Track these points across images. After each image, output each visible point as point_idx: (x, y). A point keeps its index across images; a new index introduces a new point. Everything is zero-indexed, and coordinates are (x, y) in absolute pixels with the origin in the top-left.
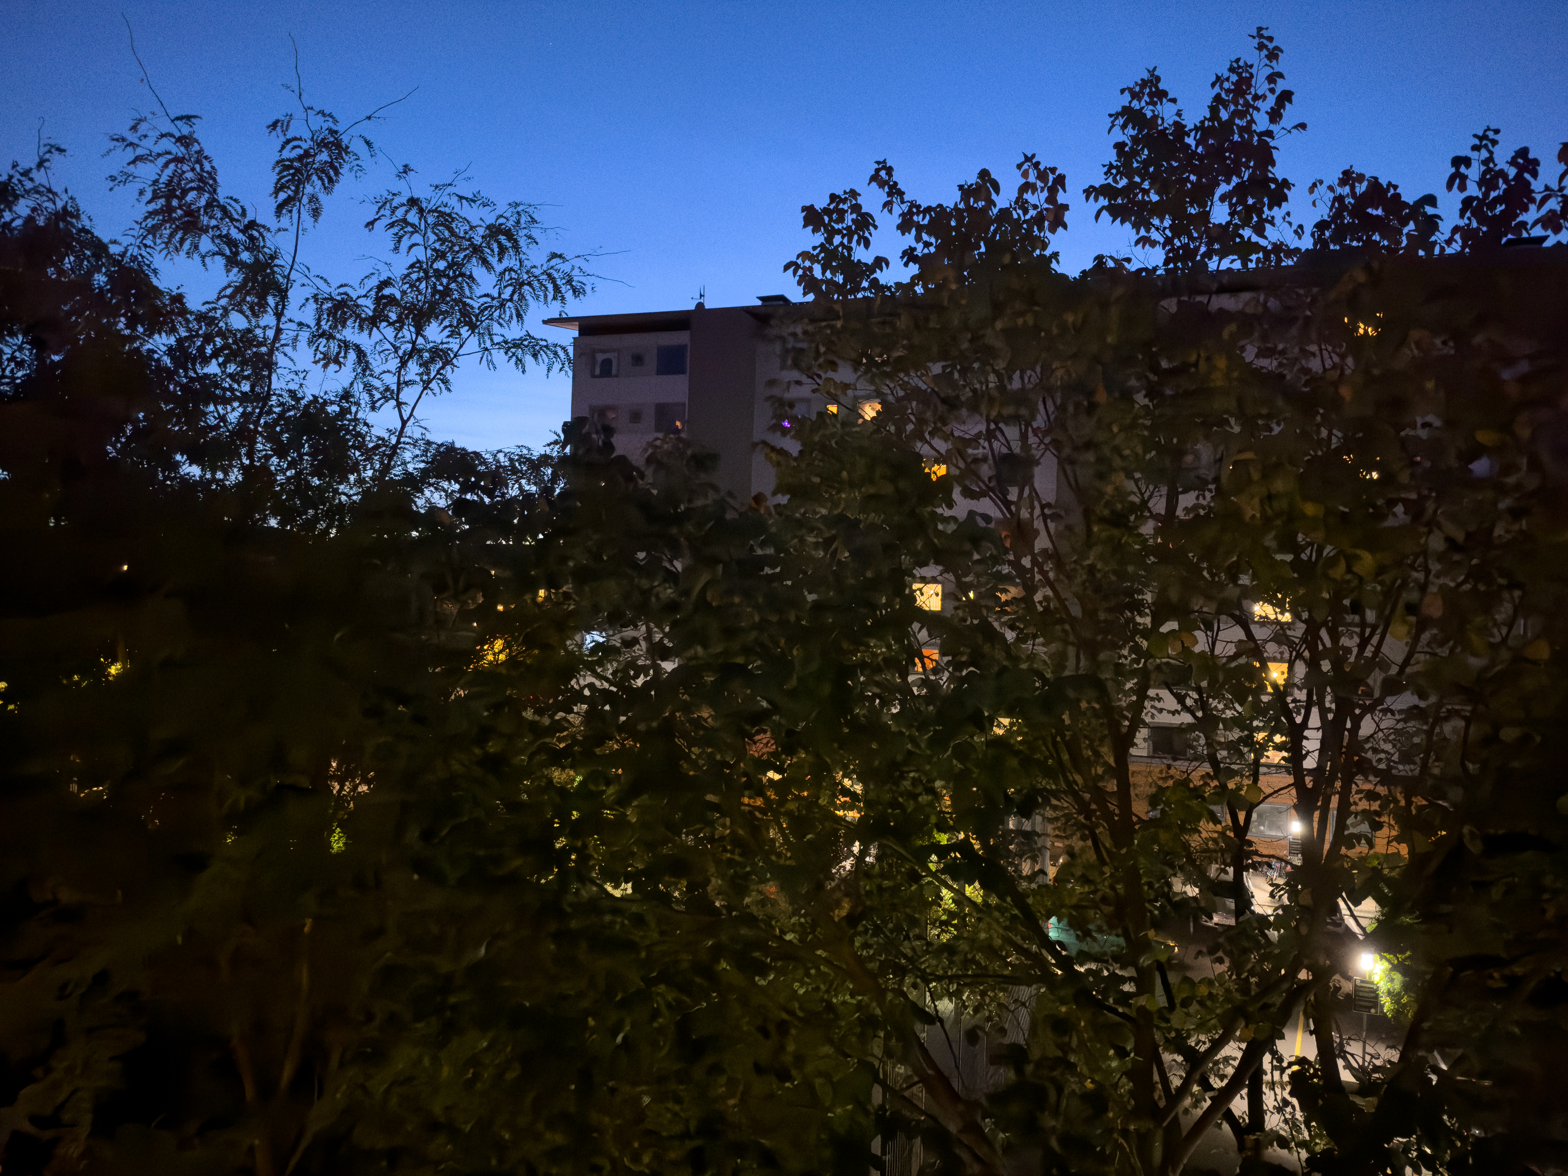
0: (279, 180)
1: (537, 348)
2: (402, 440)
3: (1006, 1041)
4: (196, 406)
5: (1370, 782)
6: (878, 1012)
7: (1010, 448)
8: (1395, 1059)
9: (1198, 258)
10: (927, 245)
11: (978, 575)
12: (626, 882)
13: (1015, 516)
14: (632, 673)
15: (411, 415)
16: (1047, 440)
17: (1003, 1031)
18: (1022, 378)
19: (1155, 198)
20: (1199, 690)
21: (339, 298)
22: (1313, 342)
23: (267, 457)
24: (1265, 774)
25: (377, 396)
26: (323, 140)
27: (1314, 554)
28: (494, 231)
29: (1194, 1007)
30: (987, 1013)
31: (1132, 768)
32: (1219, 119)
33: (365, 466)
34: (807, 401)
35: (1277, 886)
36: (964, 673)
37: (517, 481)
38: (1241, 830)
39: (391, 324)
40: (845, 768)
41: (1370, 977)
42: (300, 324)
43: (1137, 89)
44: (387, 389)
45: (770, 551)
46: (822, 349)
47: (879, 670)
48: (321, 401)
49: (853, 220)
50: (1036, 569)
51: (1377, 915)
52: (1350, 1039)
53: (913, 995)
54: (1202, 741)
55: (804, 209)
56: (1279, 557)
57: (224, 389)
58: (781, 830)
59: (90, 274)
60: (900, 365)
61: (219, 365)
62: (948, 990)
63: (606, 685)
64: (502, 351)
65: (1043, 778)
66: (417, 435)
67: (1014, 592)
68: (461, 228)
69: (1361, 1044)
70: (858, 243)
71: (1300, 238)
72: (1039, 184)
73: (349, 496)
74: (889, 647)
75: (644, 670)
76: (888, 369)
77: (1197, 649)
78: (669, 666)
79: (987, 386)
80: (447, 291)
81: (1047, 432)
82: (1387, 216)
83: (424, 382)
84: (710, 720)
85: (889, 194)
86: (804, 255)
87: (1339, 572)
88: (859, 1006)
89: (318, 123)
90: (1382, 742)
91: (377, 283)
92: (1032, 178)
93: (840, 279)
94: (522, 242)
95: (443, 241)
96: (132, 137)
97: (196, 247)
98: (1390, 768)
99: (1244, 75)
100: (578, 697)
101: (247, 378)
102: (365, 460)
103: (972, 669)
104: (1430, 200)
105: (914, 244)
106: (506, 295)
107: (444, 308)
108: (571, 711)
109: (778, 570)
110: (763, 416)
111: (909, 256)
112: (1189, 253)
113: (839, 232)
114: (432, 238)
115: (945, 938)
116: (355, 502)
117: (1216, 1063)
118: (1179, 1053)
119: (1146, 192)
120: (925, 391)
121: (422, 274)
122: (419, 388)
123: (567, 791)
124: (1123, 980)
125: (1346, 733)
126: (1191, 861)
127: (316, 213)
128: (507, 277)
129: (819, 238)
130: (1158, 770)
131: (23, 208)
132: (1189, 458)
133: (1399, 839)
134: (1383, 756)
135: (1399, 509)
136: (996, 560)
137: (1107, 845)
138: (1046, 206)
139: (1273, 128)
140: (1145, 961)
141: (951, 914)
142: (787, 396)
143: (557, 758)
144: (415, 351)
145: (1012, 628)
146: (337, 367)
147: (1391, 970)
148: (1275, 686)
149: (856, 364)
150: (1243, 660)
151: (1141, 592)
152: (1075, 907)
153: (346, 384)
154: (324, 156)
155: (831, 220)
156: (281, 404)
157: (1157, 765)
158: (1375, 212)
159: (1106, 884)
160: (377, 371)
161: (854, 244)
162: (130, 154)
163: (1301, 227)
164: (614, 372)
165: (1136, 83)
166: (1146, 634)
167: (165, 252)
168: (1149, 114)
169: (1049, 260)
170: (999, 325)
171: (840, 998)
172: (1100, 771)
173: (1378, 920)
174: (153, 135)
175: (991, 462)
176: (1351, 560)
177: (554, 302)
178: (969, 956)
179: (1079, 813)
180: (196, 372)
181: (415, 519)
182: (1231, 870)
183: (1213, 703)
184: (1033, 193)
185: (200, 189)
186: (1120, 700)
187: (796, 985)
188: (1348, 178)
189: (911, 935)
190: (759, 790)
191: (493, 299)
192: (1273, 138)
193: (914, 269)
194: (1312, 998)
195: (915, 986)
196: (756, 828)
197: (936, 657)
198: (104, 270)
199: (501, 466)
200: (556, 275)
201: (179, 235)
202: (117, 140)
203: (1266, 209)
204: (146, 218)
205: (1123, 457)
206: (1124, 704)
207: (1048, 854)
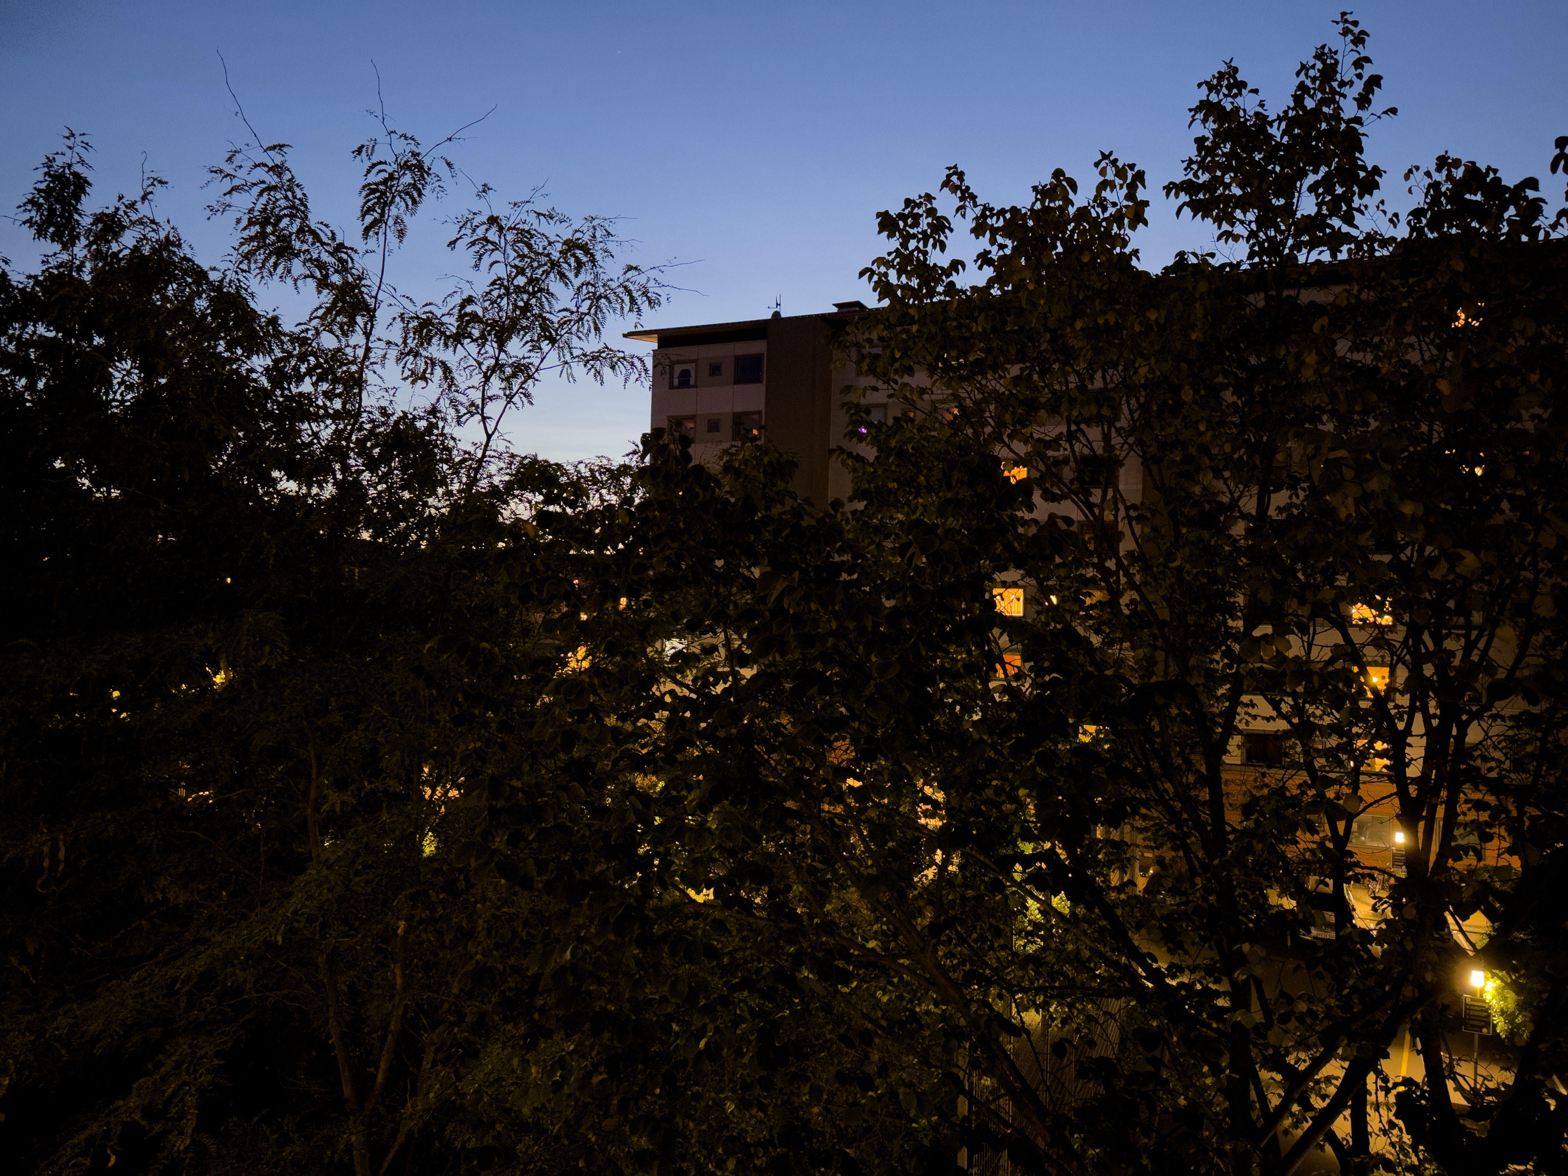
0: (366, 203)
1: (615, 359)
2: (488, 453)
3: (1095, 1054)
4: (292, 425)
5: (1480, 791)
6: (963, 1022)
7: (1092, 449)
8: (1510, 1082)
9: (1287, 251)
10: (1002, 247)
11: (1060, 579)
12: (708, 889)
13: (1100, 519)
14: (711, 679)
15: (496, 429)
16: (1131, 440)
17: (1092, 1044)
18: (1104, 377)
19: (1237, 191)
20: (1294, 695)
21: (424, 317)
22: (1410, 334)
23: (359, 473)
24: (1364, 783)
25: (463, 410)
26: (406, 162)
27: (1415, 554)
28: (571, 246)
29: (1293, 1024)
30: (1075, 1026)
31: (1224, 776)
32: (1304, 108)
33: (453, 479)
34: (884, 406)
35: (1380, 899)
36: (1047, 678)
37: (597, 491)
38: (1341, 841)
39: (473, 341)
40: (926, 775)
41: (1481, 996)
42: (389, 343)
43: (1215, 82)
44: (473, 404)
45: (846, 557)
46: (898, 355)
47: (958, 676)
48: (410, 416)
49: (928, 224)
50: (1121, 573)
51: (1489, 930)
52: (1460, 1059)
53: (999, 1006)
54: (1299, 749)
55: (879, 215)
56: (1377, 558)
57: (318, 407)
58: (862, 838)
59: (190, 300)
60: (978, 368)
61: (313, 384)
62: (1034, 1002)
63: (686, 692)
64: (582, 364)
65: (1133, 787)
66: (502, 449)
67: (1098, 595)
68: (539, 244)
69: (1472, 1064)
70: (934, 246)
71: (1395, 227)
72: (1118, 181)
73: (437, 508)
74: (969, 652)
75: (724, 677)
76: (964, 372)
77: (1291, 654)
78: (747, 673)
79: (1067, 386)
80: (527, 308)
81: (1131, 433)
82: (1486, 201)
83: (507, 396)
84: (789, 726)
85: (962, 199)
86: (880, 261)
87: (1439, 572)
88: (943, 1017)
89: (402, 147)
90: (1491, 750)
91: (460, 301)
92: (1110, 175)
93: (915, 283)
94: (598, 257)
95: (522, 257)
96: (228, 169)
97: (289, 271)
98: (1501, 777)
99: (1328, 61)
100: (659, 703)
101: (339, 396)
102: (452, 474)
103: (1055, 675)
104: (1532, 183)
105: (988, 247)
106: (584, 309)
107: (524, 323)
108: (653, 718)
109: (855, 576)
110: (839, 421)
111: (984, 258)
112: (1275, 247)
113: (914, 236)
114: (513, 254)
115: (1031, 949)
116: (443, 514)
117: (1317, 1082)
118: (1278, 1072)
119: (1228, 186)
120: (1003, 393)
121: (503, 291)
122: (502, 402)
123: (649, 796)
124: (1217, 994)
125: (1452, 740)
126: (1288, 872)
127: (401, 234)
128: (585, 291)
129: (895, 243)
130: (1252, 778)
131: (129, 239)
132: (1280, 457)
133: (1511, 851)
134: (1493, 764)
135: (1505, 505)
136: (1079, 563)
137: (1200, 855)
138: (1125, 203)
139: (1361, 114)
140: (1240, 976)
141: (1037, 926)
142: (863, 401)
143: (639, 764)
144: (498, 367)
145: (1098, 632)
146: (423, 384)
147: (1504, 988)
148: (1375, 691)
149: (932, 370)
150: (1339, 665)
151: (1232, 595)
152: (1165, 918)
153: (434, 401)
154: (407, 179)
155: (906, 224)
156: (372, 421)
157: (1251, 774)
158: (1473, 198)
159: (1198, 895)
160: (462, 387)
161: (929, 248)
162: (227, 185)
163: (1396, 215)
164: (692, 381)
165: (1214, 76)
166: (1237, 638)
167: (259, 276)
168: (1229, 107)
169: (1129, 257)
170: (1079, 325)
171: (924, 1007)
172: (1191, 779)
173: (1489, 935)
174: (248, 164)
175: (1072, 464)
176: (1454, 560)
177: (630, 314)
178: (1056, 967)
179: (1170, 823)
180: (290, 391)
181: (501, 531)
182: (1330, 882)
183: (1310, 709)
184: (1112, 191)
185: (292, 216)
186: (1212, 706)
187: (879, 993)
188: (1443, 162)
189: (996, 945)
190: (838, 798)
191: (572, 313)
192: (1362, 124)
193: (989, 272)
194: (1419, 1016)
195: (1000, 997)
196: (839, 836)
197: (1018, 663)
198: (204, 296)
199: (582, 477)
200: (631, 287)
201: (273, 259)
202: (216, 172)
203: (1356, 198)
204: (242, 244)
205: (1211, 457)
206: (1215, 710)
207: (1137, 865)
